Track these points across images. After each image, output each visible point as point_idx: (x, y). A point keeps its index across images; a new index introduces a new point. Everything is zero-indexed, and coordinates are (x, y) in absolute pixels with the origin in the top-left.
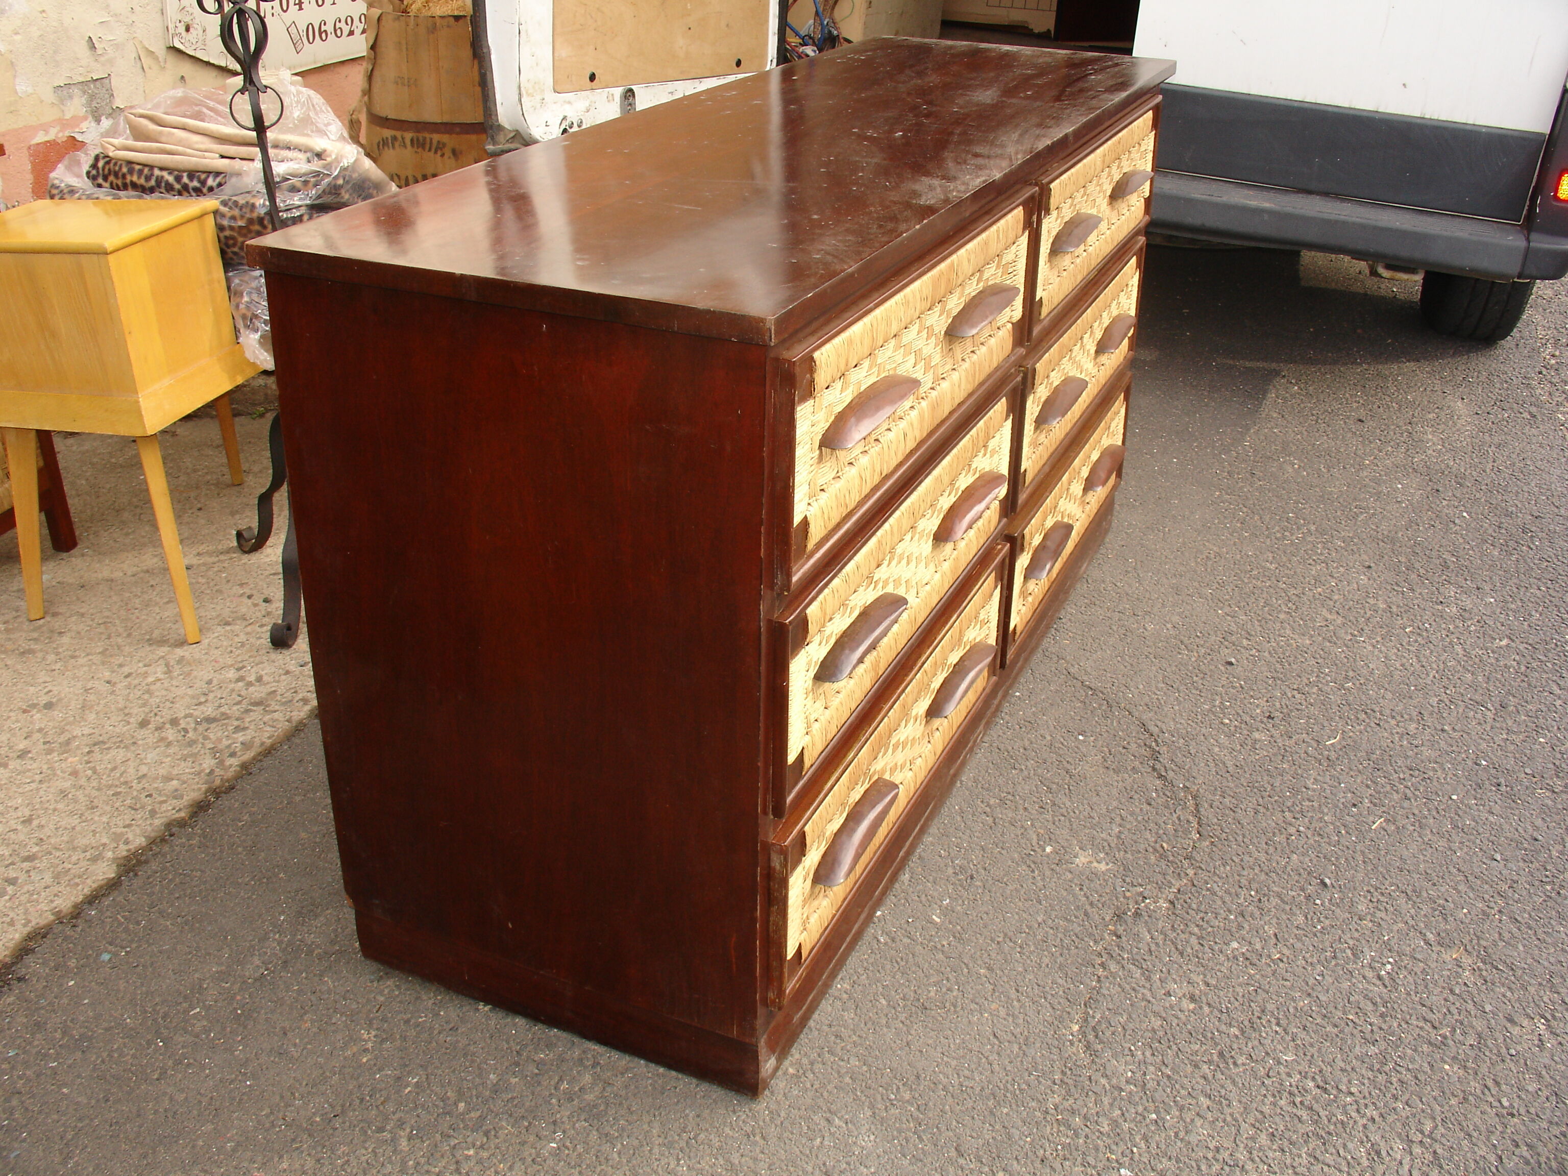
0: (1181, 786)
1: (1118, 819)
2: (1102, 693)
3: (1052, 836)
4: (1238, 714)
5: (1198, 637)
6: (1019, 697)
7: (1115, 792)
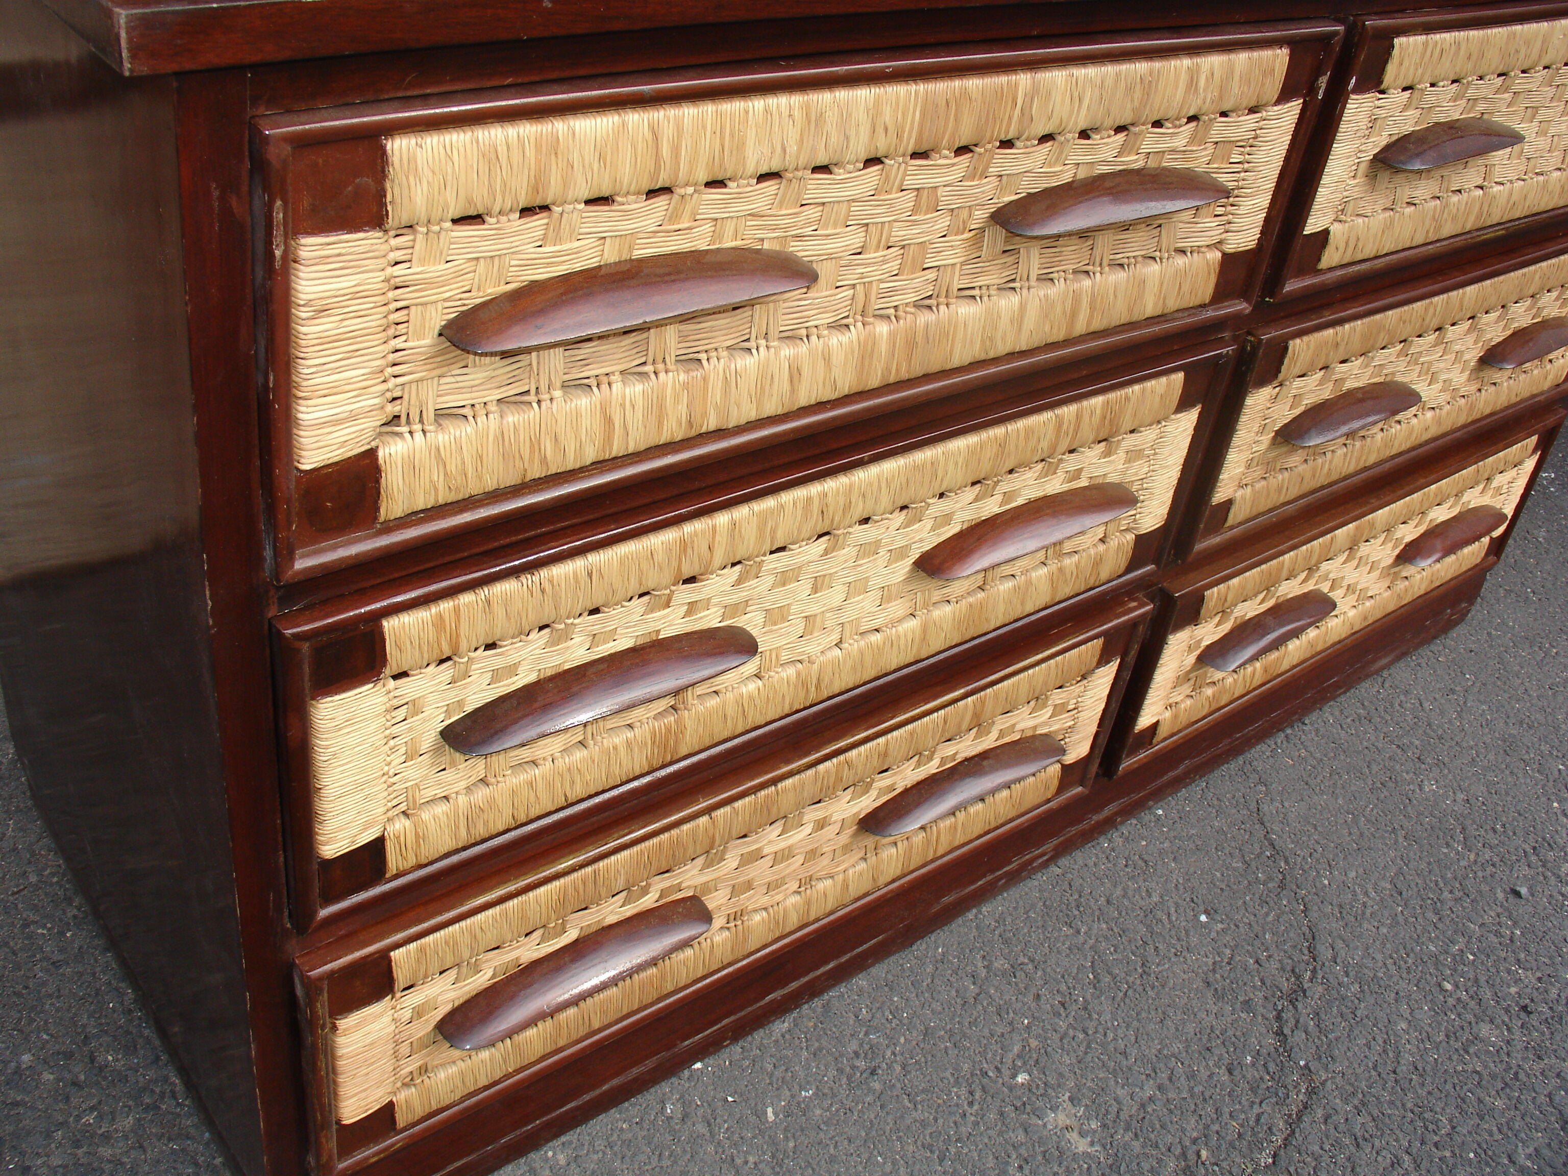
0: (1302, 1063)
1: (1164, 1076)
2: (1287, 862)
3: (1043, 1059)
4: (1476, 980)
5: (1494, 830)
6: (1158, 818)
7: (1191, 1028)
